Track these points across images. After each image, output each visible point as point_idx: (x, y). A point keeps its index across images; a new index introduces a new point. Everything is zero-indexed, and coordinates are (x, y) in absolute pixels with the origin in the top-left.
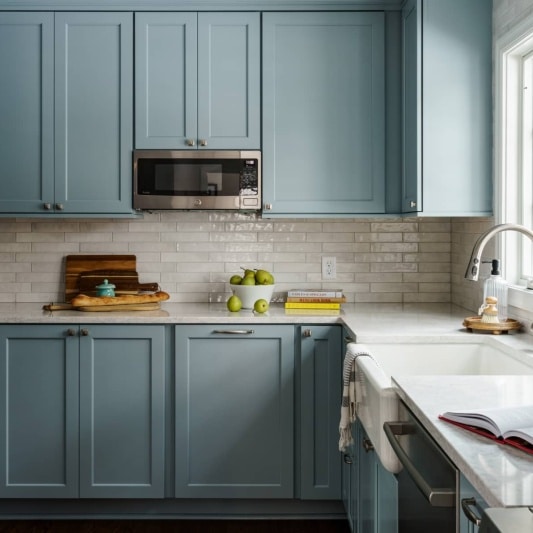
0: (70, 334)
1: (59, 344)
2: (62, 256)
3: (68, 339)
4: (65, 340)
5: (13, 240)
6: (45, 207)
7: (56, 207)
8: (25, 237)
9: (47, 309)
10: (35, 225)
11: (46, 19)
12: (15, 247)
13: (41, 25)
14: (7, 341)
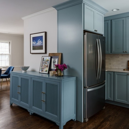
0: (128, 75)
1: (126, 76)
2: (127, 61)
3: (128, 76)
4: (127, 76)
5: (118, 58)
6: (124, 52)
7: (126, 52)
8: (121, 57)
9: (124, 70)
10: (122, 55)
11: (124, 19)
12: (119, 59)
13: (123, 20)
14: (117, 75)
